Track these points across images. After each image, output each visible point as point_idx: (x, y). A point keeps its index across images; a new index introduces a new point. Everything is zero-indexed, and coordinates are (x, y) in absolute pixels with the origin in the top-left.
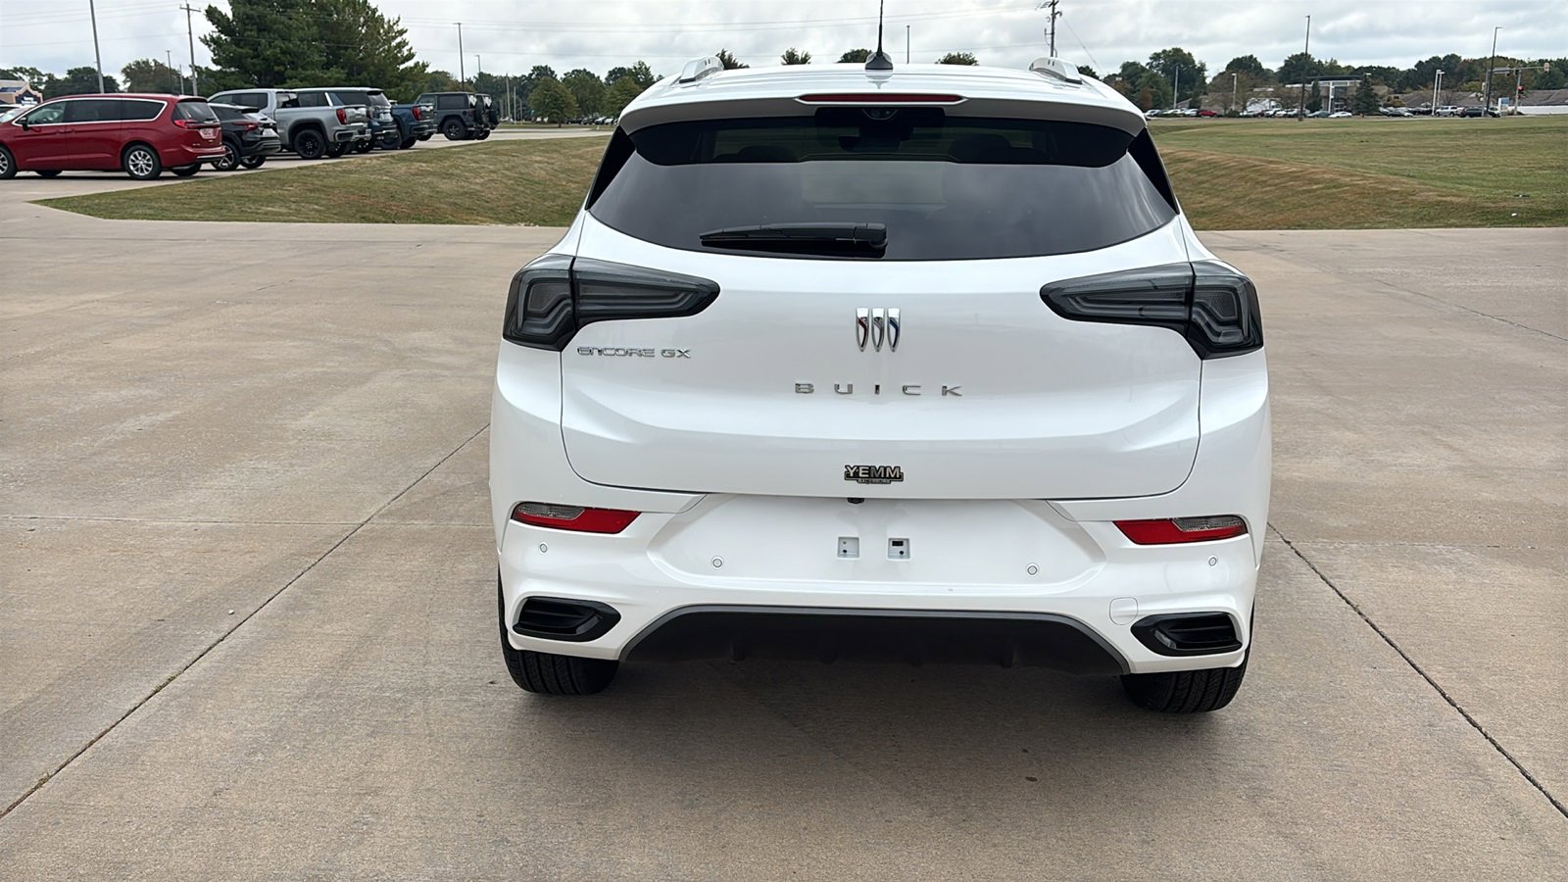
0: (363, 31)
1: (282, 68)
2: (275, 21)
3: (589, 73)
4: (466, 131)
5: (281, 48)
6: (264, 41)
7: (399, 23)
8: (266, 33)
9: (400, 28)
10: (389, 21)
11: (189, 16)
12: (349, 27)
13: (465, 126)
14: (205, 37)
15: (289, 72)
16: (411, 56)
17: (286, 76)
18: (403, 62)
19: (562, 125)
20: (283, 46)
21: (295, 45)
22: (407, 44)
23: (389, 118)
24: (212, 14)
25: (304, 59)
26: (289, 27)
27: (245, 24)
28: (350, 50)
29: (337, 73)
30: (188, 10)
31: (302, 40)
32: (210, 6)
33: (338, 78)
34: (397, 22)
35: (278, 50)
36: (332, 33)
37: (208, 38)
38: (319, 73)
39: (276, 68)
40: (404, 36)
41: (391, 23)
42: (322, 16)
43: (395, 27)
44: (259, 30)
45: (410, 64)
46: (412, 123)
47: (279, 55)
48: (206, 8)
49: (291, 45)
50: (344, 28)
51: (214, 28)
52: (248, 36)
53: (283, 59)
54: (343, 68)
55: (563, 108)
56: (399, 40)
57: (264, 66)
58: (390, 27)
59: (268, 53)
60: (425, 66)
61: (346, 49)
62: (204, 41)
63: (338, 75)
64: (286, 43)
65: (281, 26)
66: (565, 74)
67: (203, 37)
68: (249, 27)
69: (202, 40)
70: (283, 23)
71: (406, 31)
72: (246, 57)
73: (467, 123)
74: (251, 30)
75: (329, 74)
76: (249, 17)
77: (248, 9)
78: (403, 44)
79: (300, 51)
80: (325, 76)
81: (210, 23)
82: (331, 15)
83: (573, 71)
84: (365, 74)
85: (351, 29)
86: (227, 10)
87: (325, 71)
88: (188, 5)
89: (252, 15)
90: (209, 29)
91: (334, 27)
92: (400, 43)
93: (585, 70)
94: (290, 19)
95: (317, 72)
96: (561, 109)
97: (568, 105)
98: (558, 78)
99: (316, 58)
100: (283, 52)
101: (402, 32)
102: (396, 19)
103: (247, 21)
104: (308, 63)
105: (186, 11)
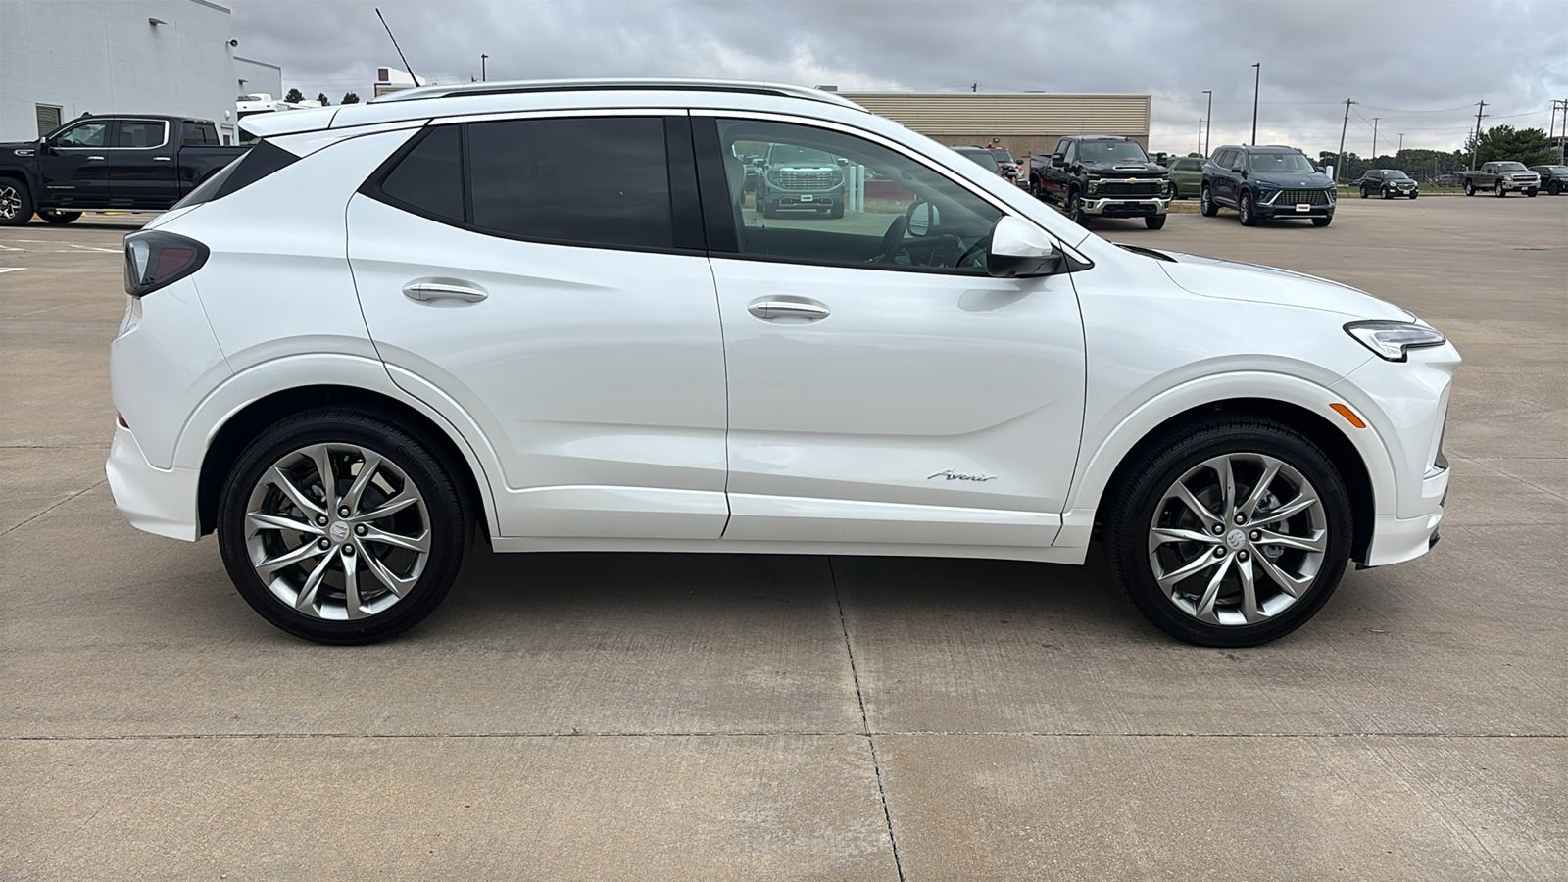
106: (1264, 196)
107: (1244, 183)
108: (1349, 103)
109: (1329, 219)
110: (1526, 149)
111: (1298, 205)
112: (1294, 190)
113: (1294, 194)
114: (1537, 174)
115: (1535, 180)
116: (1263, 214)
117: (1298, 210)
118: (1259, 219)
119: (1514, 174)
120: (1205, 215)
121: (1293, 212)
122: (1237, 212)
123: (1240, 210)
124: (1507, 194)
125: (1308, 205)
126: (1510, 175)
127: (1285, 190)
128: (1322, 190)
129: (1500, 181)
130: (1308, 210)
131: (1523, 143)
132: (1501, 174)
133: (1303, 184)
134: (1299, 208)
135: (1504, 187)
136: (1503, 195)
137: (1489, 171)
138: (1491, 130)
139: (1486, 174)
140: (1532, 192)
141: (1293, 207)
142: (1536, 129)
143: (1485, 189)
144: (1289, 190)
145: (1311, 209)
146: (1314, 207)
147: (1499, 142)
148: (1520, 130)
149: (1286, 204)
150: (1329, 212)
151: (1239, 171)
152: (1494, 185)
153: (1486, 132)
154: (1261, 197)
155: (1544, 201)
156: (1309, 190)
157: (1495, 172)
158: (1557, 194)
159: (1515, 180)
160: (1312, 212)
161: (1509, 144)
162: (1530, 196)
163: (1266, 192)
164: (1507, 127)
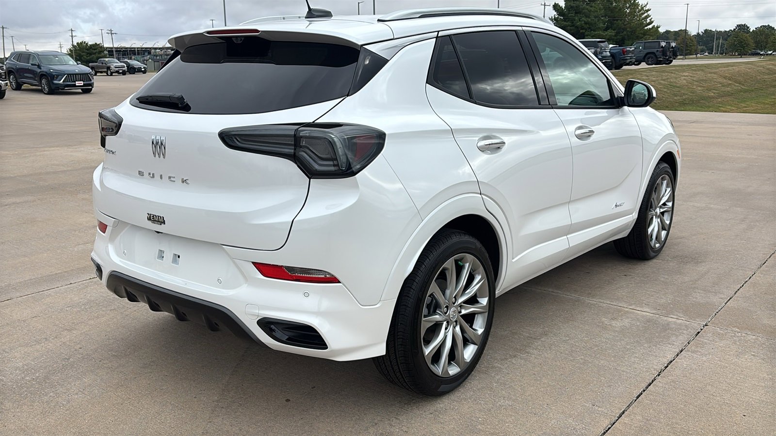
0: (628, 11)
1: (584, 31)
2: (583, 9)
3: (771, 27)
4: (658, 60)
5: (585, 21)
6: (577, 18)
7: (647, 6)
8: (578, 14)
9: (647, 9)
10: (642, 5)
11: (545, 8)
12: (620, 9)
13: (657, 58)
14: (552, 17)
15: (586, 33)
16: (651, 22)
17: (585, 34)
18: (647, 26)
19: (743, 56)
20: (586, 20)
21: (591, 20)
22: (650, 16)
23: (608, 54)
24: (556, 7)
25: (595, 26)
26: (590, 11)
27: (570, 11)
28: (619, 21)
29: (610, 33)
30: (545, 5)
31: (595, 17)
32: (555, 3)
33: (610, 35)
34: (646, 5)
35: (583, 22)
36: (612, 13)
37: (553, 18)
38: (601, 33)
39: (581, 31)
40: (649, 12)
41: (643, 6)
42: (607, 5)
43: (644, 8)
44: (576, 13)
45: (650, 26)
46: (621, 57)
47: (583, 25)
48: (553, 4)
49: (590, 20)
50: (617, 10)
51: (555, 13)
52: (570, 16)
53: (585, 26)
54: (614, 30)
55: (744, 47)
56: (646, 14)
57: (575, 30)
58: (642, 8)
59: (578, 24)
60: (658, 27)
61: (617, 20)
62: (551, 19)
63: (611, 34)
64: (587, 19)
65: (586, 11)
66: (756, 28)
67: (551, 18)
68: (571, 12)
69: (550, 19)
70: (587, 9)
71: (650, 10)
72: (568, 26)
73: (658, 56)
74: (572, 13)
75: (606, 33)
76: (572, 7)
77: (572, 4)
78: (648, 16)
79: (594, 22)
80: (604, 34)
81: (554, 11)
82: (612, 4)
83: (761, 26)
84: (625, 33)
85: (621, 10)
86: (562, 4)
87: (605, 32)
88: (545, 3)
89: (574, 6)
90: (553, 13)
91: (612, 10)
92: (646, 16)
93: (769, 25)
94: (591, 7)
95: (600, 32)
96: (744, 48)
97: (748, 45)
98: (751, 30)
99: (601, 25)
100: (586, 23)
101: (649, 10)
102: (646, 4)
103: (571, 9)
104: (597, 28)
105: (543, 6)
106: (57, 78)
107: (40, 72)
108: (3, 28)
109: (91, 90)
110: (96, 53)
111: (77, 82)
112: (73, 74)
113: (73, 76)
114: (124, 64)
115: (124, 67)
116: (58, 87)
117: (77, 85)
118: (55, 91)
119: (115, 64)
120: (13, 89)
121: (75, 86)
122: (40, 88)
123: (41, 86)
124: (114, 74)
125: (82, 82)
126: (113, 65)
127: (68, 74)
128: (87, 74)
129: (109, 68)
130: (82, 84)
131: (94, 50)
132: (108, 65)
133: (77, 71)
134: (78, 83)
135: (112, 71)
136: (111, 75)
137: (103, 64)
138: (78, 43)
139: (101, 64)
140: (124, 73)
141: (74, 83)
142: (98, 43)
143: (101, 72)
144: (71, 74)
145: (84, 84)
146: (85, 83)
147: (83, 49)
148: (91, 44)
149: (70, 82)
150: (92, 85)
151: (36, 65)
152: (106, 70)
153: (75, 44)
154: (55, 78)
155: (129, 77)
156: (80, 74)
157: (105, 64)
158: (134, 74)
159: (116, 68)
160: (84, 85)
161: (88, 50)
162: (123, 75)
163: (58, 76)
164: (85, 42)
